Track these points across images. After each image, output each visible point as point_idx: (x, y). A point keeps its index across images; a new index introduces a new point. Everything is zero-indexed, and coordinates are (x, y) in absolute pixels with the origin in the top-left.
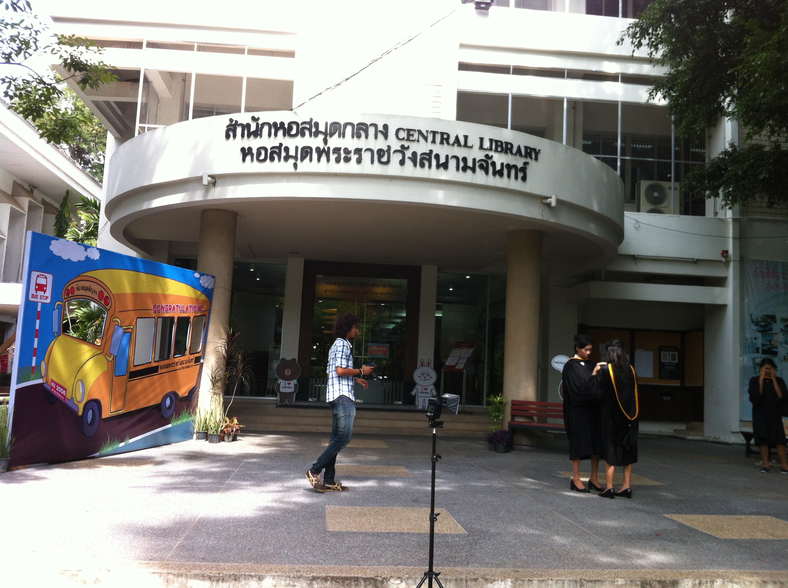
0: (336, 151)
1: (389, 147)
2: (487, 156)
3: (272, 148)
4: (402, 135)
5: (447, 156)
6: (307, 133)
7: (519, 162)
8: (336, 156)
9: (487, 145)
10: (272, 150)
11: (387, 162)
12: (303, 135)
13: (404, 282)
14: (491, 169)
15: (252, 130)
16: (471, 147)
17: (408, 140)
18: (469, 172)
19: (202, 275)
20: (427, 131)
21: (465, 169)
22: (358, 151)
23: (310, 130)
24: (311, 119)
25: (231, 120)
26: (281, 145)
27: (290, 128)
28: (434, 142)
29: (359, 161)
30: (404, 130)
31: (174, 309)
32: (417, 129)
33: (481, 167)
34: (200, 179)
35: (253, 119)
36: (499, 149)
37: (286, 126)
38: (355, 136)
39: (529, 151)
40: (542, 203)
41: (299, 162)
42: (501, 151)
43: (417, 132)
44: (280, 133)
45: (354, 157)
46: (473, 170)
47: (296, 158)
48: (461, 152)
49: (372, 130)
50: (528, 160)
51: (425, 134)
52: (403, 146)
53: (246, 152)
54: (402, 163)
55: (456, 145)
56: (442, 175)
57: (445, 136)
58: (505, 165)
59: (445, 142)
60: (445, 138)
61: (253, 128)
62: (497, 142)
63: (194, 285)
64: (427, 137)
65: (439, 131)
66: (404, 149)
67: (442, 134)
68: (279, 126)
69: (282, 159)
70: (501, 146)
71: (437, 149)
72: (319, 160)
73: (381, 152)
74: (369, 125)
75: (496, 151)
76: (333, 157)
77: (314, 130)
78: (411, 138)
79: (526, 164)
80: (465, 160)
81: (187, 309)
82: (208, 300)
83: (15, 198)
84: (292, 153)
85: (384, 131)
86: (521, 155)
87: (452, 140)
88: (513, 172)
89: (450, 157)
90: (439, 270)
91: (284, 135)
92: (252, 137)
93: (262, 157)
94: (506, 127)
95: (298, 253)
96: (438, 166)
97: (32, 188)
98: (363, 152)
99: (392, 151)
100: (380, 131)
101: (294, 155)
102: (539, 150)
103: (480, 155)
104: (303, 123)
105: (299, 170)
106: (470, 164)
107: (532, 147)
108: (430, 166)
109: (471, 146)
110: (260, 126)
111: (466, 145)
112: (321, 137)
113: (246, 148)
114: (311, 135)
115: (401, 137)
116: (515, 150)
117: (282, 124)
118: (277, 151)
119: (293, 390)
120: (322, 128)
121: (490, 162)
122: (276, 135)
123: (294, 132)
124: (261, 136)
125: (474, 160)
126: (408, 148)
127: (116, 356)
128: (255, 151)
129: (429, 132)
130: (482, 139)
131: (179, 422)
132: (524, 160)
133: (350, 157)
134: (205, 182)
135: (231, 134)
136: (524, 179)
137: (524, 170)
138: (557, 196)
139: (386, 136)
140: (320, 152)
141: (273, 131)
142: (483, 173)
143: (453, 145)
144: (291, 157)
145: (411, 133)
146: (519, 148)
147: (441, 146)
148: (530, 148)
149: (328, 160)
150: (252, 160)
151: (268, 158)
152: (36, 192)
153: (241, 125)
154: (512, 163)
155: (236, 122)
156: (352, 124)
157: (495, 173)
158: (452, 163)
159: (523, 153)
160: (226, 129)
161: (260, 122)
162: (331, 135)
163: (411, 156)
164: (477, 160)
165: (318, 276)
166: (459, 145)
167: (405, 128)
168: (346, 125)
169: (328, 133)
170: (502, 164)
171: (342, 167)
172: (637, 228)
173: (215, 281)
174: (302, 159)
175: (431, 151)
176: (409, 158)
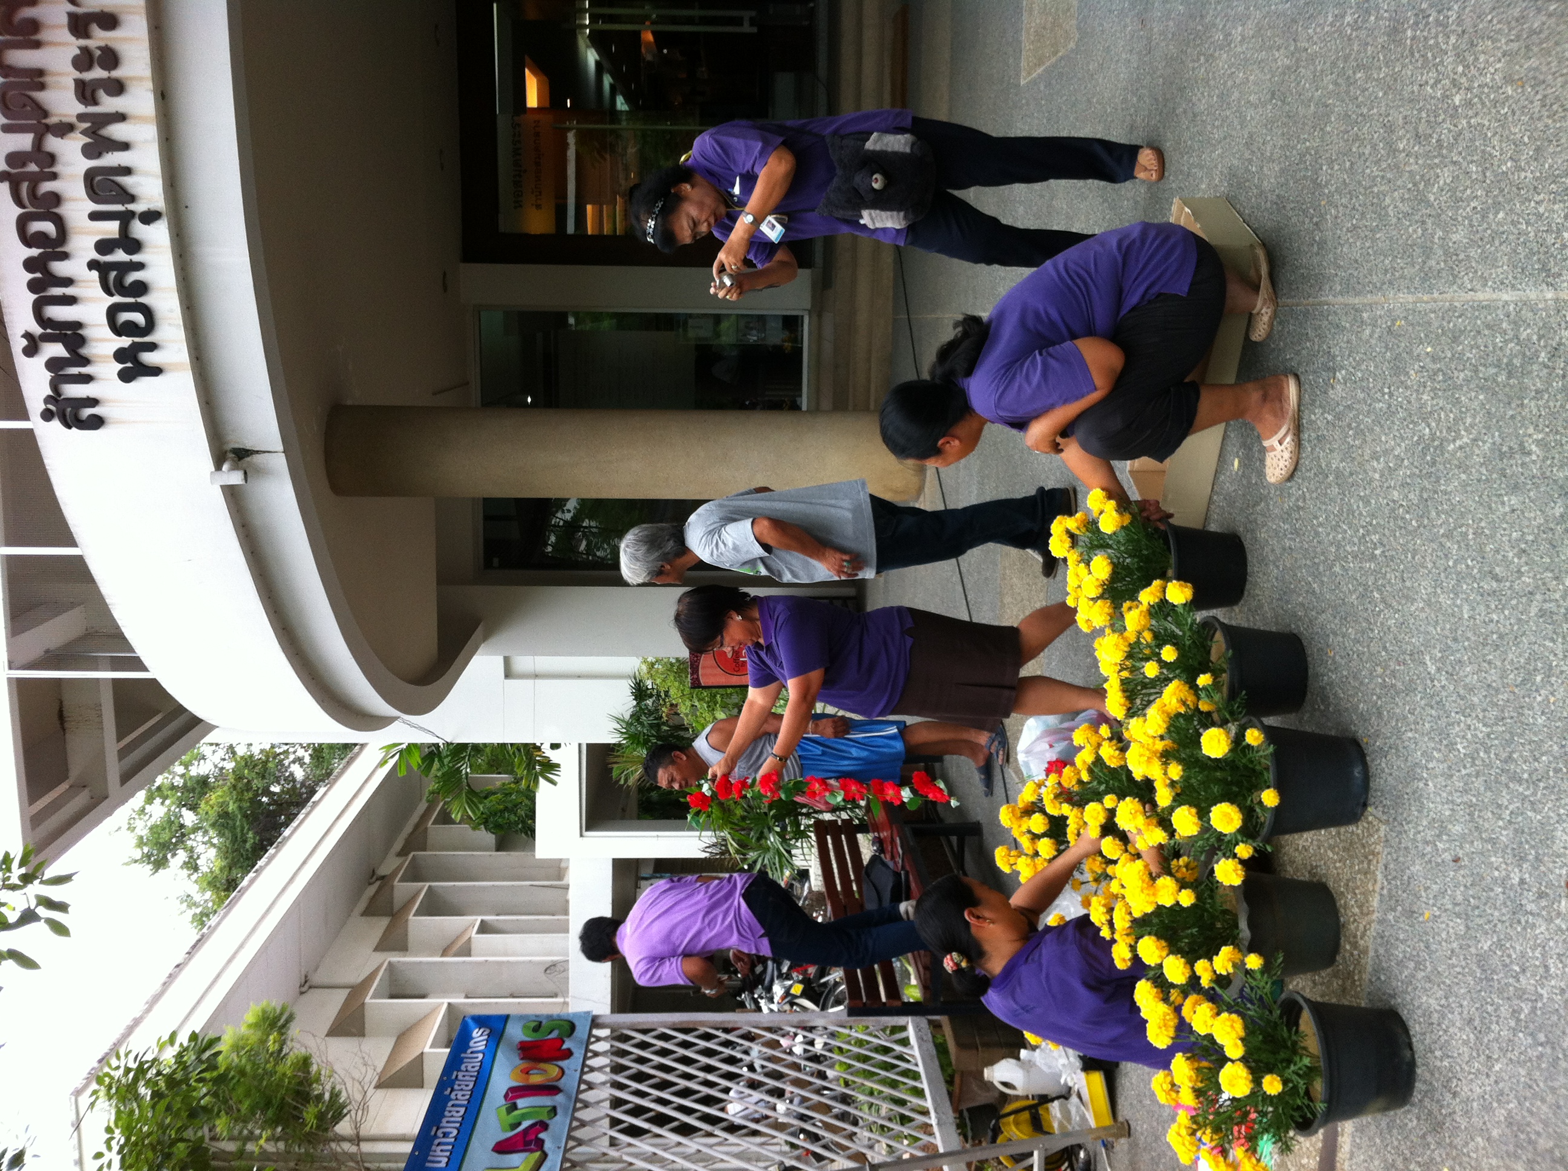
3: (108, 292)
6: (47, 187)
10: (114, 291)
12: (54, 199)
15: (66, 354)
22: (79, 25)
23: (35, 180)
25: (48, 416)
26: (93, 265)
27: (39, 240)
29: (109, 21)
34: (232, 494)
35: (31, 350)
37: (35, 252)
38: (34, 37)
41: (139, 207)
44: (60, 268)
45: (100, 37)
47: (125, 219)
53: (132, 367)
61: (57, 350)
68: (38, 275)
69: (136, 258)
76: (109, 104)
77: (33, 167)
92: (84, 351)
93: (138, 318)
97: (374, 878)
101: (117, 224)
104: (19, 202)
105: (161, 205)
110: (49, 330)
112: (53, 143)
114: (53, 176)
117: (30, 265)
118: (113, 274)
120: (24, 142)
122: (68, 282)
123: (49, 228)
124: (78, 325)
128: (125, 342)
133: (99, 48)
134: (235, 478)
135: (87, 412)
140: (98, 145)
141: (57, 291)
144: (124, 229)
149: (121, 117)
150: (152, 347)
151: (140, 300)
155: (48, 400)
160: (74, 429)
161: (37, 330)
162: (42, 111)
165: (502, 229)
169: (34, 121)
171: (136, 71)
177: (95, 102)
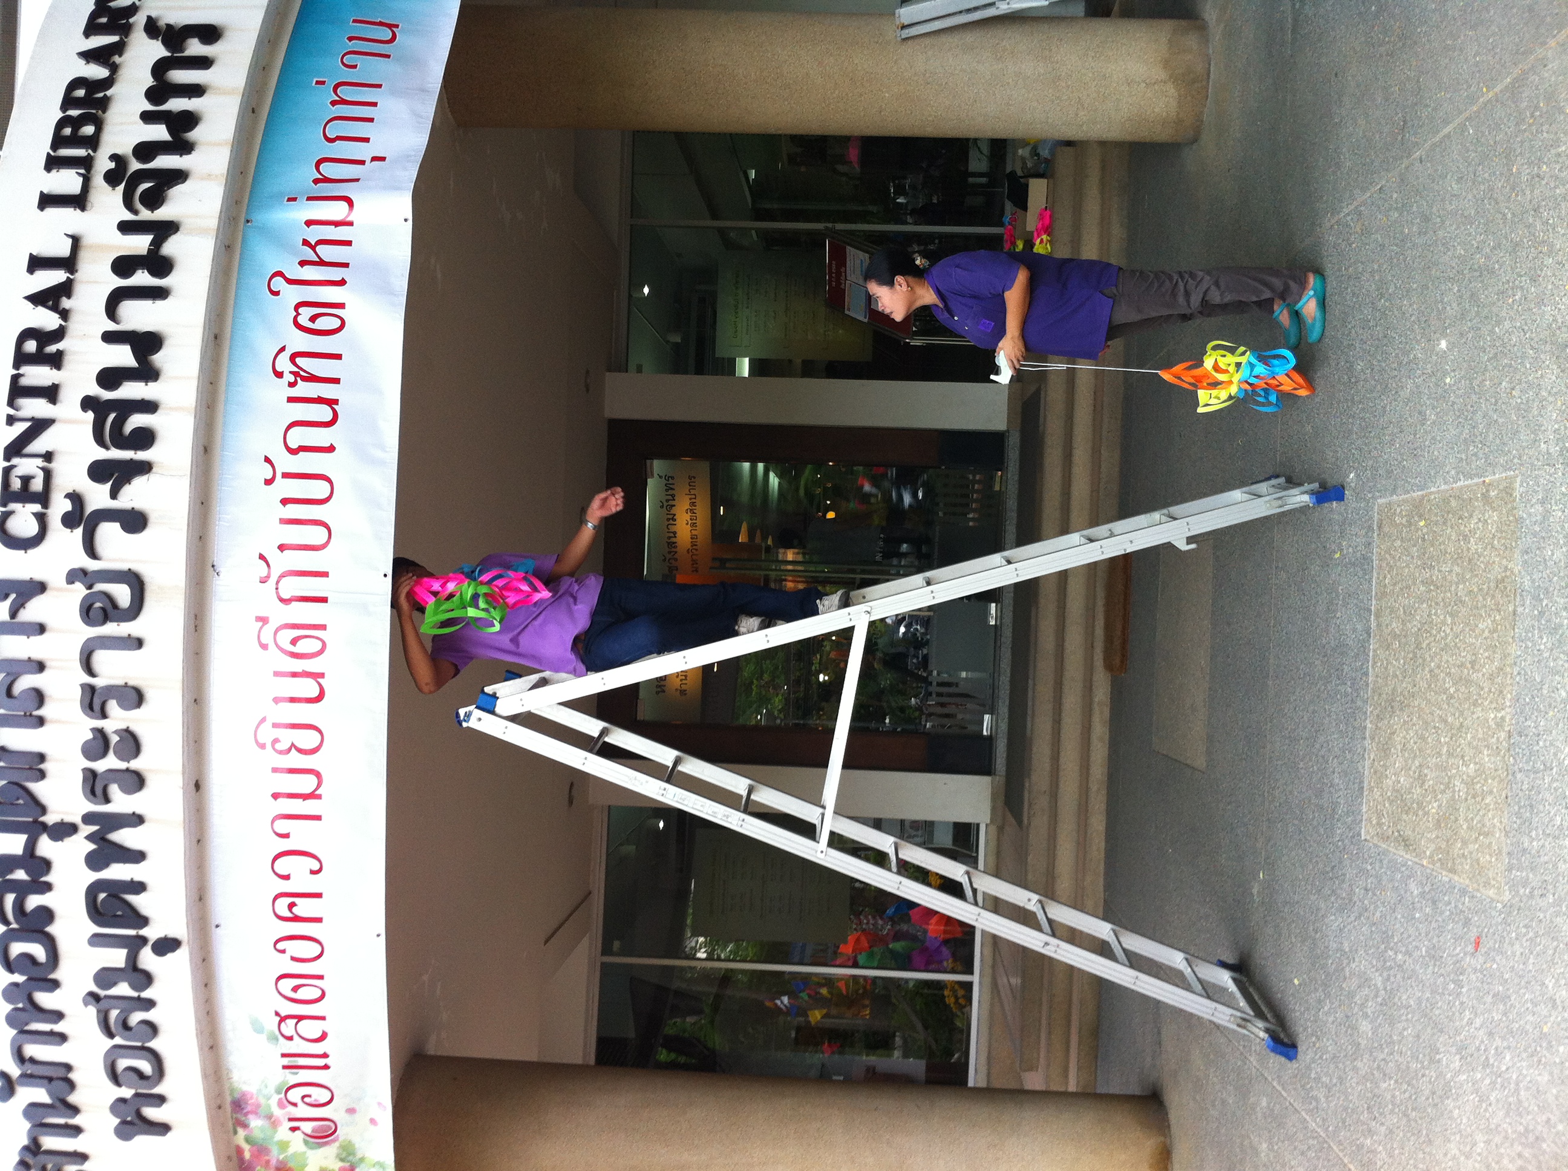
0: (99, 790)
1: (76, 575)
2: (112, 178)
3: (108, 1033)
4: (23, 521)
5: (110, 337)
6: (33, 902)
7: (144, 53)
9: (68, 181)
10: (113, 1029)
11: (136, 582)
12: (46, 916)
13: (656, 469)
14: (164, 162)
15: (49, 1101)
16: (76, 241)
17: (44, 498)
18: (172, 248)
20: (11, 420)
21: (160, 265)
22: (93, 701)
23: (23, 890)
26: (90, 998)
27: (25, 964)
28: (51, 393)
29: (135, 697)
37: (19, 979)
38: (36, 713)
39: (104, 19)
41: (152, 932)
42: (99, 125)
44: (44, 999)
45: (117, 719)
46: (165, 230)
47: (134, 945)
48: (95, 283)
49: (10, 647)
50: (139, 20)
51: (20, 428)
52: (70, 521)
53: (134, 1123)
54: (134, 522)
55: (66, 303)
57: (31, 346)
58: (150, 107)
59: (52, 349)
60: (39, 348)
61: (41, 1095)
62: (58, 141)
64: (32, 419)
66: (79, 516)
67: (21, 359)
68: (21, 1005)
69: (145, 993)
70: (77, 123)
71: (78, 377)
72: (138, 856)
73: (96, 610)
75: (93, 142)
76: (121, 802)
77: (22, 875)
78: (37, 485)
79: (152, 28)
84: (117, 957)
86: (119, 48)
87: (48, 320)
88: (180, 76)
89: (112, 326)
90: (619, 367)
91: (54, 985)
93: (144, 1065)
96: (147, 373)
98: (97, 682)
99: (91, 565)
100: (13, 612)
101: (123, 952)
103: (108, 205)
105: (181, 929)
106: (140, 243)
108: (149, 407)
109: (70, 240)
110: (30, 1071)
111: (69, 263)
112: (46, 847)
113: (117, 1120)
114: (45, 887)
115: (33, 528)
116: (98, 72)
118: (114, 1012)
121: (135, 165)
122: (56, 1016)
123: (37, 951)
124: (70, 1068)
125: (125, 227)
126: (76, 498)
128: (127, 1093)
129: (12, 412)
130: (47, 201)
132: (138, 37)
133: (117, 732)
137: (175, 36)
139: (32, 589)
140: (106, 853)
141: (42, 1026)
144: (131, 960)
145: (16, 484)
146: (89, 56)
148: (93, 16)
149: (137, 820)
150: (160, 1100)
151: (148, 1043)
154: (149, 81)
157: (181, 146)
158: (138, 316)
159: (115, 39)
161: (15, 1071)
162: (37, 806)
163: (108, 486)
169: (29, 820)
170: (147, 117)
171: (164, 760)
174: (138, 919)
175: (88, 403)
176: (114, 495)
177: (107, 800)
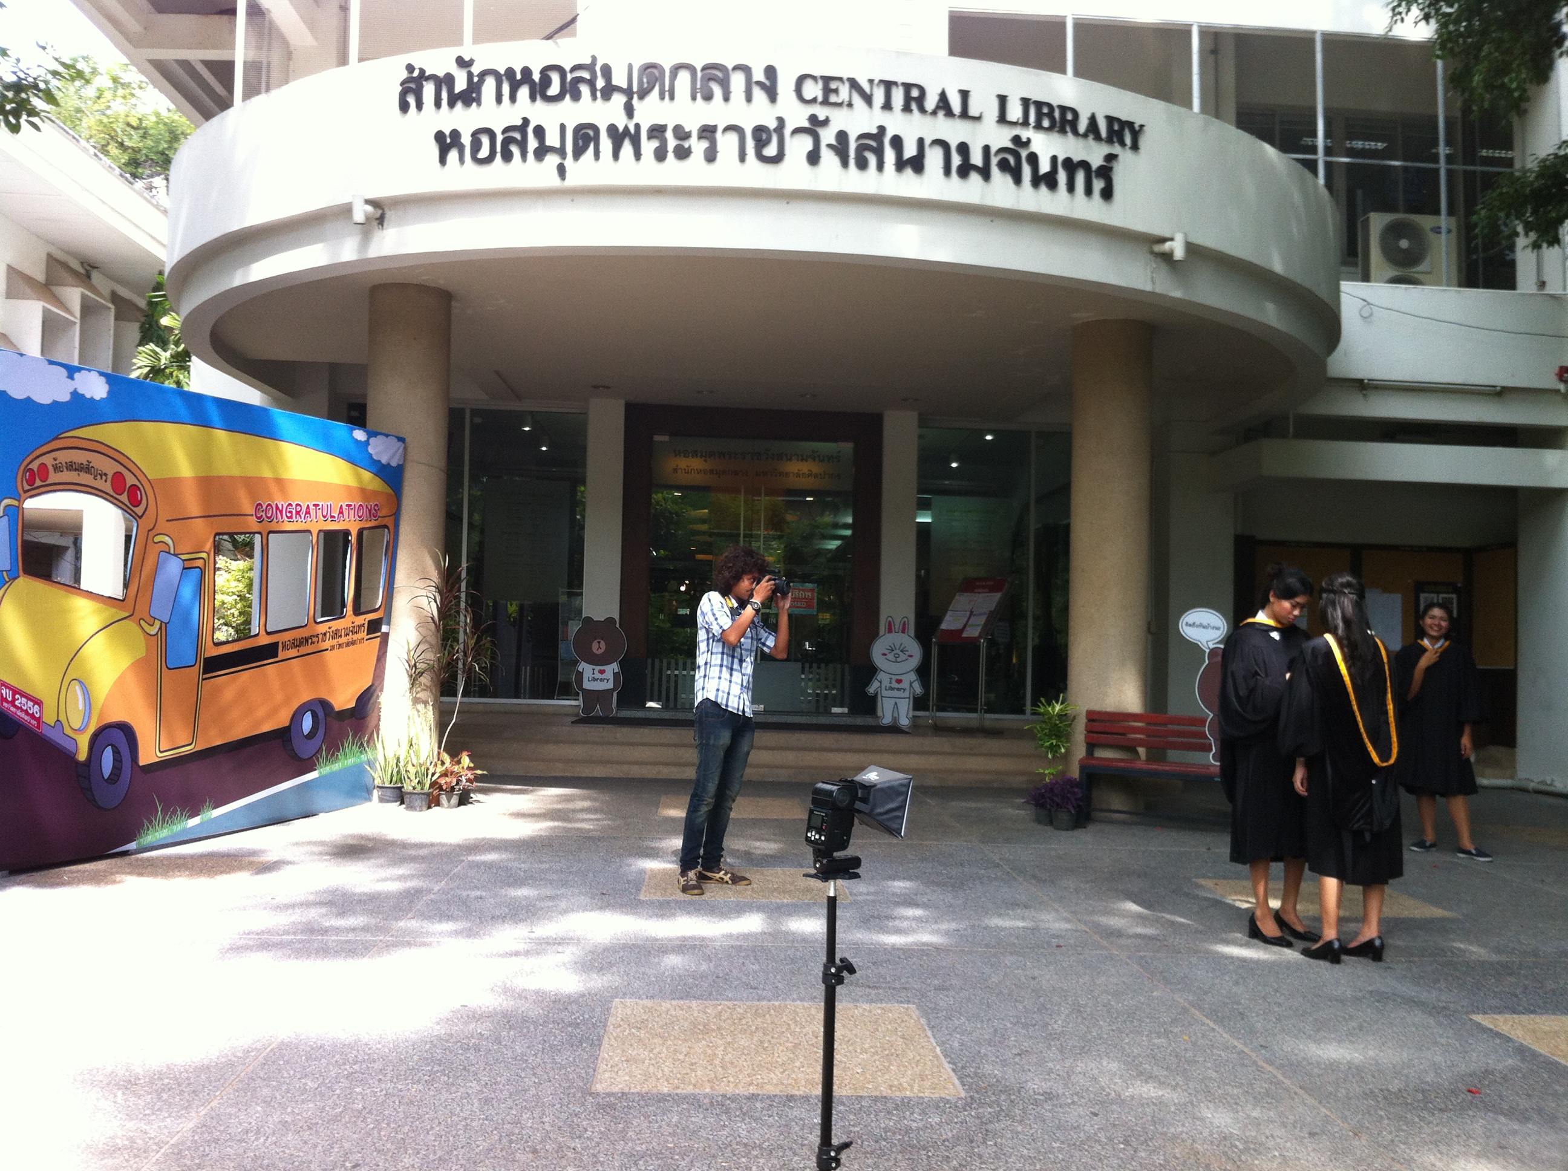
0: (655, 133)
1: (781, 121)
2: (1016, 140)
3: (504, 131)
4: (812, 90)
5: (921, 142)
6: (585, 90)
7: (1095, 154)
8: (655, 144)
9: (1015, 112)
10: (507, 135)
11: (778, 159)
12: (576, 96)
13: (846, 448)
14: (1027, 171)
15: (457, 90)
16: (978, 119)
17: (826, 102)
18: (975, 178)
19: (371, 434)
20: (871, 81)
21: (965, 170)
22: (708, 132)
23: (592, 83)
24: (594, 58)
25: (410, 68)
26: (526, 121)
27: (546, 81)
28: (887, 106)
29: (711, 156)
30: (814, 78)
31: (308, 512)
32: (845, 76)
33: (1004, 166)
34: (346, 211)
35: (462, 63)
36: (1046, 123)
37: (536, 77)
38: (699, 95)
39: (1116, 127)
40: (1152, 253)
41: (569, 162)
42: (1050, 129)
43: (847, 85)
44: (524, 92)
45: (698, 147)
46: (985, 173)
47: (561, 152)
48: (954, 132)
49: (737, 81)
50: (1116, 149)
51: (866, 87)
52: (813, 119)
53: (447, 143)
54: (813, 158)
55: (941, 114)
56: (908, 186)
57: (915, 93)
58: (1060, 160)
59: (914, 106)
60: (914, 98)
61: (461, 85)
62: (1039, 105)
63: (355, 457)
64: (872, 95)
65: (901, 79)
66: (816, 124)
67: (908, 87)
68: (519, 77)
69: (530, 155)
70: (1050, 115)
71: (897, 123)
72: (616, 156)
73: (761, 135)
74: (730, 67)
75: (1038, 127)
76: (648, 147)
77: (600, 83)
78: (833, 98)
79: (1111, 158)
80: (963, 149)
81: (341, 512)
82: (390, 491)
83: (54, 288)
84: (552, 139)
85: (767, 83)
86: (1098, 137)
87: (931, 103)
88: (1080, 178)
89: (927, 142)
90: (923, 422)
91: (533, 98)
92: (459, 105)
93: (484, 153)
94: (1062, 70)
95: (608, 387)
96: (901, 165)
97: (88, 268)
98: (719, 135)
99: (787, 132)
100: (758, 83)
101: (557, 145)
102: (1142, 126)
103: (1001, 138)
104: (575, 68)
105: (572, 180)
106: (977, 159)
107: (1124, 118)
108: (880, 167)
109: (977, 115)
110: (476, 79)
111: (965, 114)
112: (619, 99)
113: (447, 133)
114: (594, 97)
115: (808, 96)
116: (1082, 126)
117: (527, 72)
118: (518, 136)
119: (610, 685)
120: (619, 79)
121: (1024, 154)
122: (513, 98)
123: (554, 90)
124: (479, 104)
125: (986, 149)
126: (826, 122)
127: (166, 624)
128: (466, 140)
129: (876, 82)
130: (1003, 100)
131: (336, 767)
132: (1105, 149)
133: (690, 147)
134: (359, 216)
135: (411, 100)
136: (1107, 194)
137: (1105, 172)
138: (1186, 235)
139: (772, 94)
140: (618, 137)
141: (506, 89)
142: (1009, 179)
143: (934, 113)
144: (551, 149)
145: (833, 85)
146: (1093, 120)
147: (906, 117)
148: (1118, 120)
149: (638, 155)
150: (462, 160)
151: (498, 156)
152: (96, 277)
153: (433, 77)
154: (1076, 158)
155: (422, 71)
156: (691, 68)
157: (1036, 181)
158: (934, 158)
159: (1104, 133)
160: (400, 88)
161: (476, 70)
162: (643, 94)
163: (833, 142)
164: (993, 150)
165: (657, 438)
166: (949, 113)
167: (817, 73)
168: (677, 69)
169: (635, 89)
170: (1054, 159)
171: (673, 172)
172: (1367, 319)
173: (405, 449)
174: (578, 153)
175: (882, 129)
176: (829, 146)
177: (650, 138)
